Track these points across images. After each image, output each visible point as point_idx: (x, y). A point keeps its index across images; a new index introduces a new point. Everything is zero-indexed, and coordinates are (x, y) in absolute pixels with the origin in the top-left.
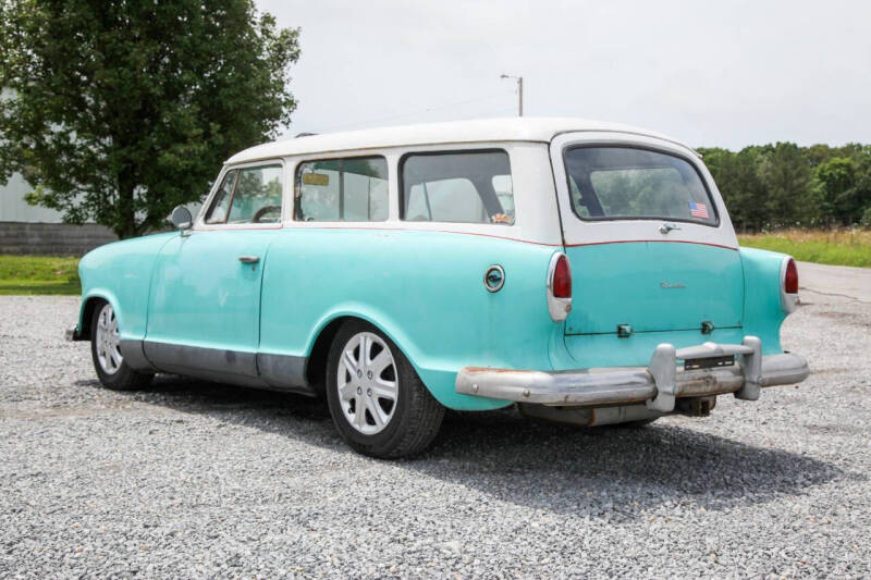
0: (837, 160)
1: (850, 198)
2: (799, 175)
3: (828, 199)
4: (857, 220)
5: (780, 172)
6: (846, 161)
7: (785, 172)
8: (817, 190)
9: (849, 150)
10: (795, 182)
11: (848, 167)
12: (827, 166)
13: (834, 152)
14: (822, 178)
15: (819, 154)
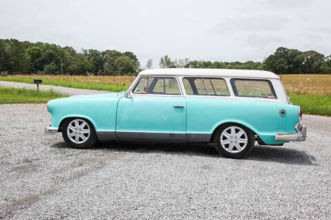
0: (34, 47)
1: (39, 62)
2: (22, 52)
3: (32, 61)
4: (42, 70)
5: (15, 51)
6: (38, 48)
7: (16, 51)
8: (28, 58)
9: (39, 44)
10: (20, 55)
11: (38, 50)
12: (31, 49)
13: (32, 44)
14: (30, 54)
15: (27, 44)
